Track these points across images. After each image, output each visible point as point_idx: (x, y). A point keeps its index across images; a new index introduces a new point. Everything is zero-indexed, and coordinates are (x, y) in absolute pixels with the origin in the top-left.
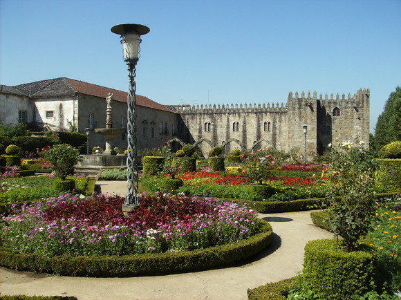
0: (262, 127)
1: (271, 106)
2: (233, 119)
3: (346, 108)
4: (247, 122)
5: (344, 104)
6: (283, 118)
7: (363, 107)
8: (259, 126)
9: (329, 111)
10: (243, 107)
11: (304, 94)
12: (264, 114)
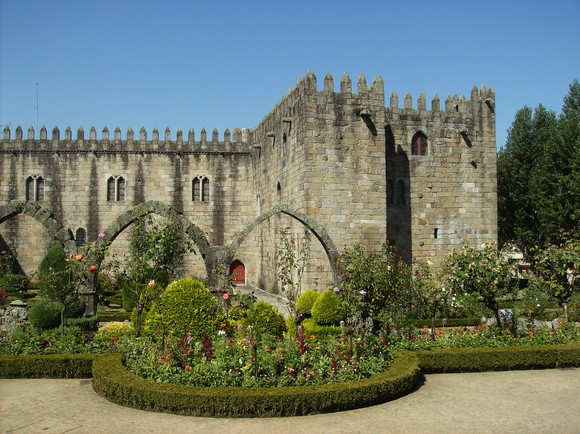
0: (187, 191)
1: (209, 138)
2: (108, 169)
3: (442, 134)
4: (146, 175)
5: (437, 123)
6: (241, 169)
7: (481, 133)
8: (178, 188)
9: (404, 140)
10: (136, 138)
11: (349, 82)
12: (191, 156)
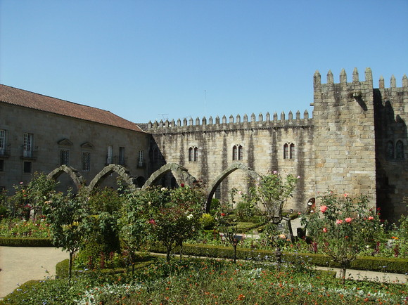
0: (280, 152)
1: (294, 118)
2: (233, 140)
4: (255, 144)
8: (275, 151)
10: (249, 121)
11: (345, 75)
12: (282, 130)
